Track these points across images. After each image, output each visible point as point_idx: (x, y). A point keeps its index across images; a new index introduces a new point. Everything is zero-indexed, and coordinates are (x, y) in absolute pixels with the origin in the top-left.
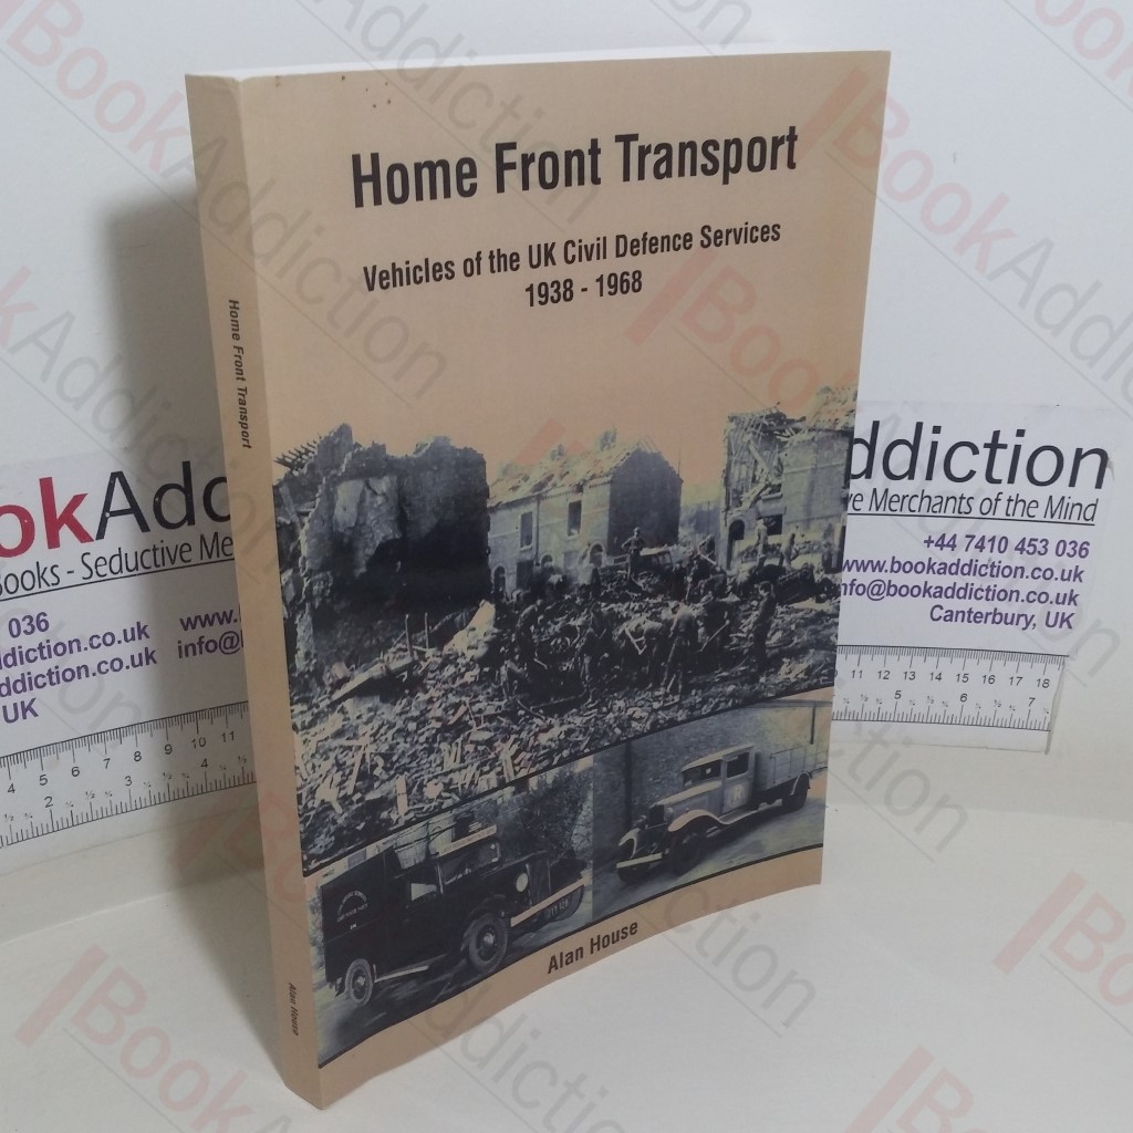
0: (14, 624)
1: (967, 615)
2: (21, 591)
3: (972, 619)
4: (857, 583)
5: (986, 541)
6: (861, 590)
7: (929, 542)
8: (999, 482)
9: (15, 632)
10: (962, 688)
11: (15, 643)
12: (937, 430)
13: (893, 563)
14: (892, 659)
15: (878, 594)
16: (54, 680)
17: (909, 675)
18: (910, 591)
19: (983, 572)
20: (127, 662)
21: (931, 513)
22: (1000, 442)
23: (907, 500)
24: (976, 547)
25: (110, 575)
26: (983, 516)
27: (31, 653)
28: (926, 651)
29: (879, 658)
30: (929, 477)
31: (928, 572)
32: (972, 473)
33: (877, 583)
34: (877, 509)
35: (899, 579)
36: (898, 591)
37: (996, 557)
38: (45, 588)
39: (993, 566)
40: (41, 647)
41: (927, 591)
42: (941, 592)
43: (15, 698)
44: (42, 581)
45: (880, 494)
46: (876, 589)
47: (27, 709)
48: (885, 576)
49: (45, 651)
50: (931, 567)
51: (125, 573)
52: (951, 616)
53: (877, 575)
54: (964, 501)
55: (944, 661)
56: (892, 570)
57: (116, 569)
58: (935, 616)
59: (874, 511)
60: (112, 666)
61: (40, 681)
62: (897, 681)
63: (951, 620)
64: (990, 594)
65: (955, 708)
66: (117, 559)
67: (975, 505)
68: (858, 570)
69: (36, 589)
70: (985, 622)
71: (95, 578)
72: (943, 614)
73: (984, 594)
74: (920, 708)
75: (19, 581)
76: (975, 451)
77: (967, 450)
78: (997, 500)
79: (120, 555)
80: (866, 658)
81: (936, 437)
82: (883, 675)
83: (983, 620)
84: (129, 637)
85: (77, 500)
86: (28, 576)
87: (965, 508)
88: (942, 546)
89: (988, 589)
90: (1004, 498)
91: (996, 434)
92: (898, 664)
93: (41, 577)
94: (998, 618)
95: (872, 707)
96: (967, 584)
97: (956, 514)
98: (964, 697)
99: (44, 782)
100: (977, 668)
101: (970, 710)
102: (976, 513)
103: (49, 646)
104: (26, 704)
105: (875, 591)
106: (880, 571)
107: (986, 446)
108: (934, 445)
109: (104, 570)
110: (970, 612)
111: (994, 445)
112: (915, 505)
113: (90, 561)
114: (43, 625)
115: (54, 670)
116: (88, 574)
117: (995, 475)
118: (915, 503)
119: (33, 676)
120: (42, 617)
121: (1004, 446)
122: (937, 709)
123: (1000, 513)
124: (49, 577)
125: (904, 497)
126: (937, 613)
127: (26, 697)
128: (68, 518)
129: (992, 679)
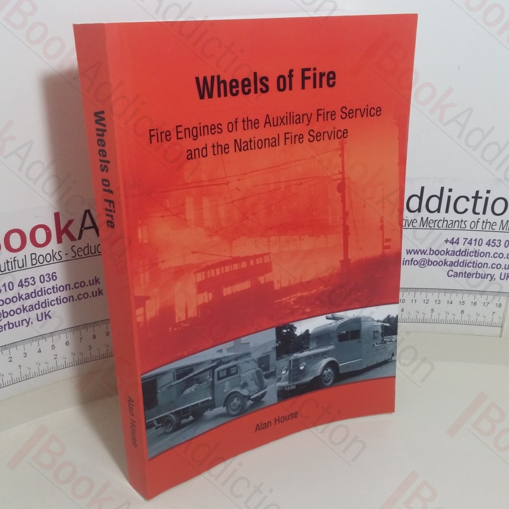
0: (42, 277)
1: (464, 274)
2: (45, 263)
3: (466, 276)
4: (414, 260)
5: (473, 240)
6: (416, 263)
7: (447, 241)
8: (478, 214)
9: (42, 281)
10: (462, 307)
11: (42, 285)
12: (450, 190)
13: (430, 251)
14: (430, 294)
15: (423, 265)
16: (59, 302)
17: (437, 302)
18: (438, 263)
19: (471, 255)
20: (90, 294)
21: (448, 228)
22: (479, 196)
23: (437, 222)
24: (468, 243)
25: (84, 256)
26: (472, 229)
27: (49, 290)
28: (446, 291)
29: (424, 294)
30: (447, 211)
31: (446, 255)
32: (466, 210)
33: (424, 260)
34: (423, 226)
35: (433, 258)
36: (433, 263)
37: (477, 248)
38: (55, 261)
39: (476, 252)
40: (53, 288)
41: (446, 263)
42: (452, 264)
43: (41, 310)
44: (54, 258)
45: (425, 219)
46: (423, 263)
47: (47, 315)
48: (426, 257)
49: (55, 289)
50: (447, 252)
51: (90, 255)
52: (457, 275)
53: (423, 256)
54: (463, 223)
55: (454, 295)
56: (430, 254)
57: (86, 253)
58: (450, 275)
59: (422, 227)
60: (84, 296)
61: (53, 303)
62: (432, 304)
63: (457, 276)
64: (475, 265)
65: (458, 317)
66: (87, 249)
67: (468, 224)
68: (415, 254)
69: (52, 262)
70: (472, 277)
71: (77, 257)
72: (453, 274)
73: (472, 265)
74: (443, 317)
75: (45, 258)
76: (468, 200)
77: (464, 199)
78: (478, 222)
79: (88, 247)
80: (418, 294)
81: (450, 194)
82: (426, 302)
83: (471, 276)
84: (91, 283)
85: (70, 222)
86: (48, 256)
87: (463, 226)
88: (452, 243)
89: (474, 263)
90: (481, 221)
91: (477, 192)
92: (432, 297)
93: (54, 256)
94: (478, 276)
95: (420, 316)
96: (464, 260)
97: (459, 228)
98: (462, 312)
99: (53, 348)
100: (469, 299)
101: (465, 317)
102: (468, 228)
103: (57, 287)
104: (47, 313)
105: (422, 264)
106: (425, 254)
107: (473, 197)
108: (449, 197)
109: (81, 253)
110: (465, 273)
111: (476, 197)
112: (440, 225)
113: (75, 249)
114: (54, 278)
115: (59, 298)
116: (74, 255)
117: (477, 211)
118: (440, 224)
119: (50, 301)
120: (54, 274)
121: (481, 198)
122: (450, 317)
123: (479, 228)
124: (57, 256)
125: (435, 221)
126: (451, 273)
127: (47, 310)
128: (66, 230)
129: (475, 304)
